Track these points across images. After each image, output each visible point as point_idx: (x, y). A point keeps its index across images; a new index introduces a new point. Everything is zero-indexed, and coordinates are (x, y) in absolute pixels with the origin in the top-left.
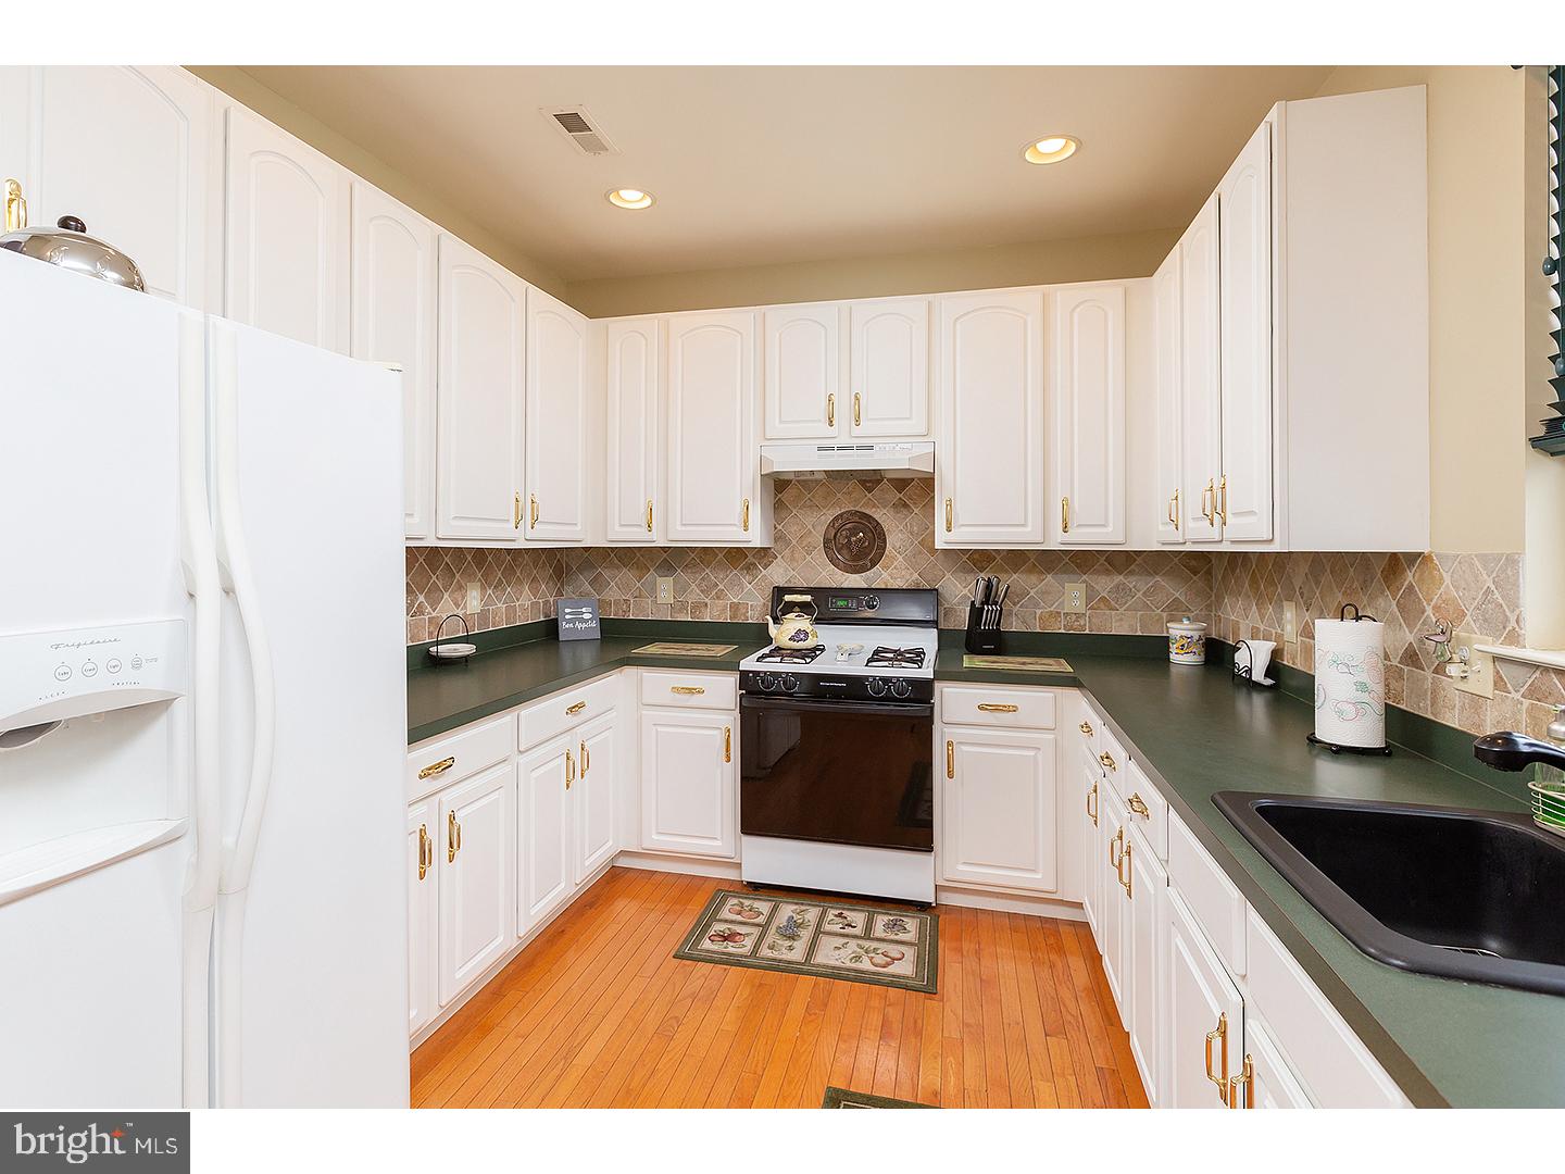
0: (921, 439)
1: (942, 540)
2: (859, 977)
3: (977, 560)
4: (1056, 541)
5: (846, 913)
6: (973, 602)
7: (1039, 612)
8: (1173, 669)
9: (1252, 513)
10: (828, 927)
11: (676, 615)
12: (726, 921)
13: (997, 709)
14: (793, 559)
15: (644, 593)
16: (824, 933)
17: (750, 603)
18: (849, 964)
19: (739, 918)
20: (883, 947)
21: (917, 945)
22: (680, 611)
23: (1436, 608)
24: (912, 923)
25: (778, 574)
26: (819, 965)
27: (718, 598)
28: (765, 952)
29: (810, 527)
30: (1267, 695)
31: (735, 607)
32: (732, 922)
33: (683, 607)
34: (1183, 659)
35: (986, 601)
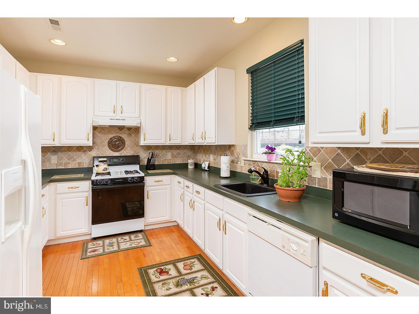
0: (137, 118)
1: (142, 143)
2: (134, 248)
3: (148, 148)
4: (168, 143)
5: (123, 238)
6: (148, 158)
7: (162, 159)
8: (189, 170)
9: (212, 138)
10: (120, 241)
11: (58, 167)
12: (91, 248)
13: (158, 181)
14: (98, 149)
15: (46, 161)
16: (120, 243)
17: (84, 162)
18: (129, 247)
19: (94, 246)
20: (136, 241)
21: (144, 238)
22: (60, 165)
23: (236, 153)
24: (140, 235)
25: (94, 153)
26: (122, 249)
27: (74, 161)
28: (106, 251)
29: (104, 140)
30: (208, 172)
31: (79, 163)
32: (93, 248)
33: (61, 164)
34: (191, 167)
35: (151, 158)
